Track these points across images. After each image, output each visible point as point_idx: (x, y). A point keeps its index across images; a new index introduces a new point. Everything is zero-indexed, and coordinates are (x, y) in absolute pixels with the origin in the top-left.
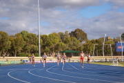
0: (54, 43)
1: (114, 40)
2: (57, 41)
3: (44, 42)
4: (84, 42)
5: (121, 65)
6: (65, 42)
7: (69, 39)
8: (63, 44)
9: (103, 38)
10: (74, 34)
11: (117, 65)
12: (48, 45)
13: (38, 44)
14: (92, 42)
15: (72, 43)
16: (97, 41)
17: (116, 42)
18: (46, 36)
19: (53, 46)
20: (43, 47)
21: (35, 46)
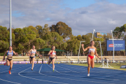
0: (29, 39)
1: (105, 37)
2: (34, 36)
3: (16, 38)
4: (68, 39)
5: (111, 68)
6: (44, 38)
7: (50, 34)
8: (42, 40)
9: (91, 34)
10: (55, 28)
11: (108, 67)
12: (22, 41)
13: (9, 40)
14: (78, 38)
15: (52, 40)
16: (83, 38)
17: (106, 39)
18: (20, 30)
19: (29, 42)
20: (16, 44)
21: (5, 43)
